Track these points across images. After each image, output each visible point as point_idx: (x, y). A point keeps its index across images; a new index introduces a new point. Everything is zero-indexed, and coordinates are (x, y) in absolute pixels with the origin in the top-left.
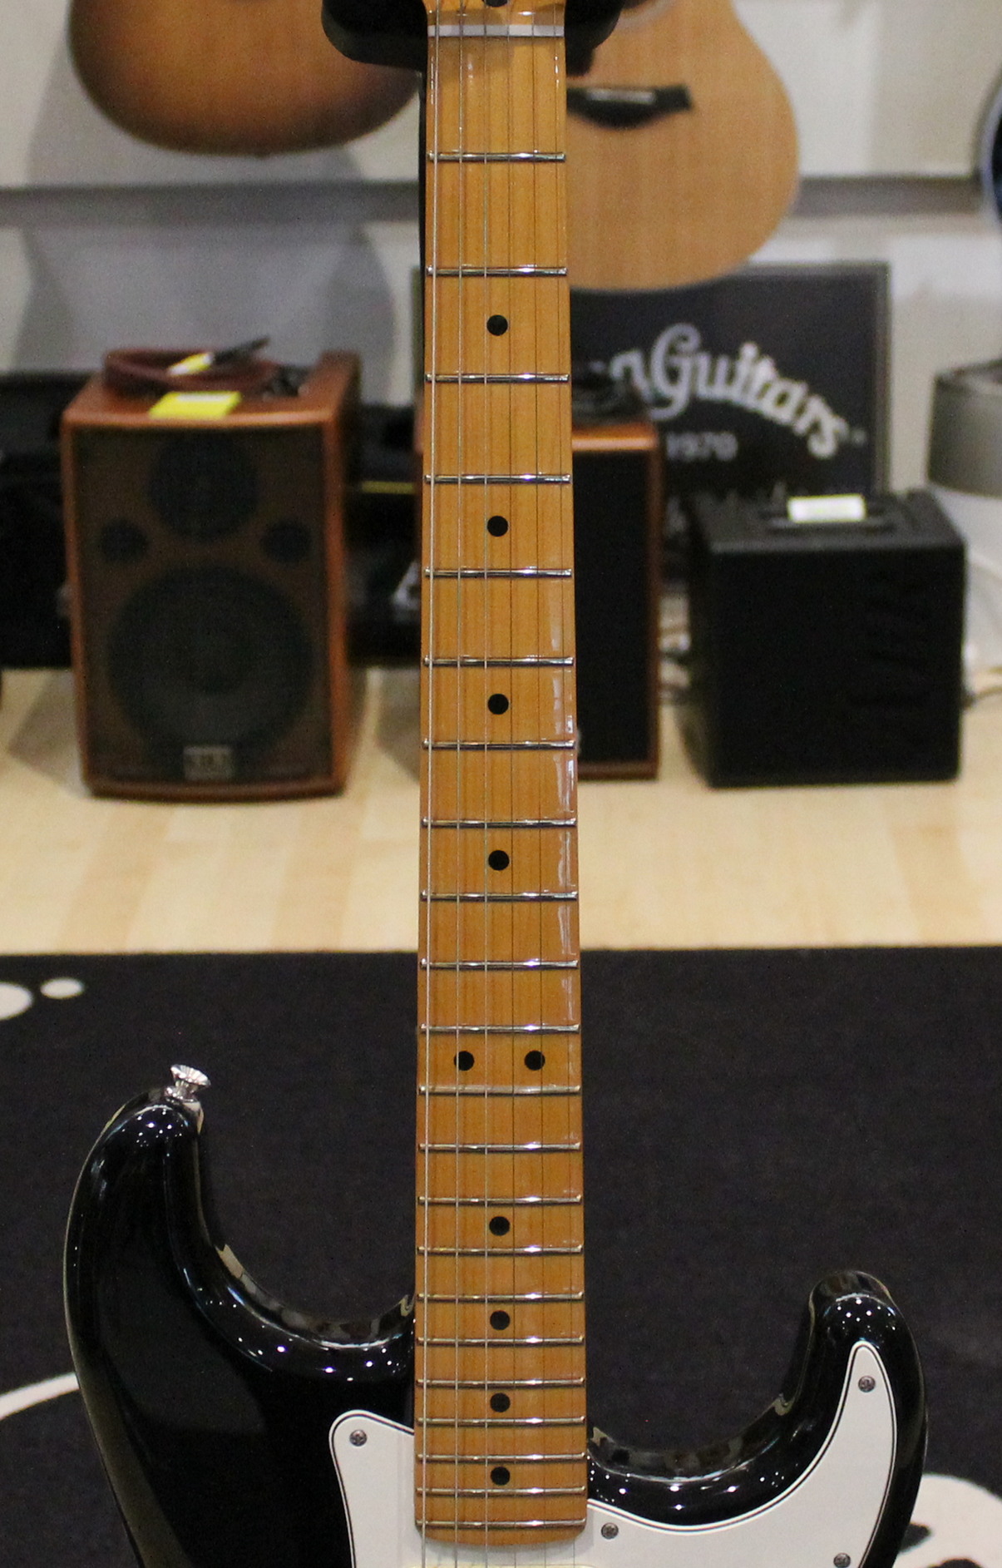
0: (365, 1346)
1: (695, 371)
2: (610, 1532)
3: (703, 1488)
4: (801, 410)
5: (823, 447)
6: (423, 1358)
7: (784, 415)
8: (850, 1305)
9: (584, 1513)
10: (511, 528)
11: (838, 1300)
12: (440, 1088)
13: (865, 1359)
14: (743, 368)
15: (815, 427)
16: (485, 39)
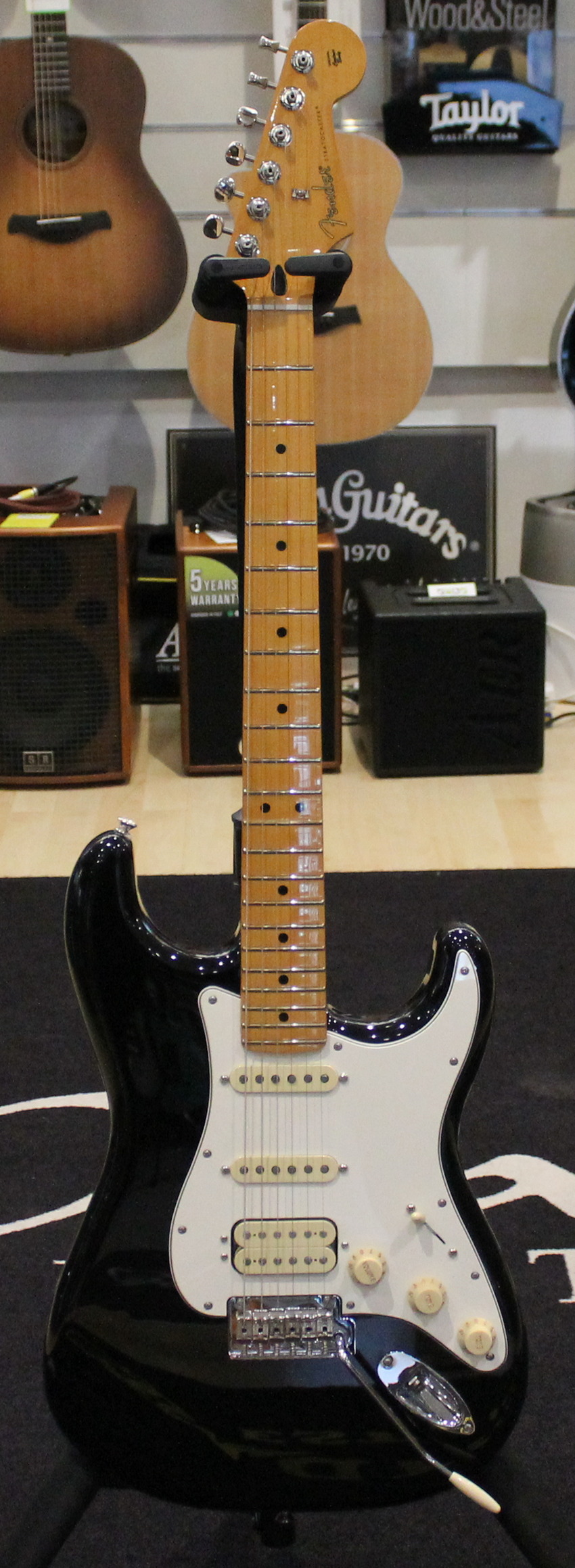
0: (218, 956)
1: (362, 499)
2: (338, 1048)
3: (387, 1027)
4: (435, 528)
5: (450, 553)
6: (246, 959)
7: (424, 531)
8: (456, 933)
9: (326, 1037)
10: (288, 546)
11: (450, 932)
12: (253, 822)
13: (464, 959)
14: (395, 499)
15: (445, 539)
16: (275, 311)
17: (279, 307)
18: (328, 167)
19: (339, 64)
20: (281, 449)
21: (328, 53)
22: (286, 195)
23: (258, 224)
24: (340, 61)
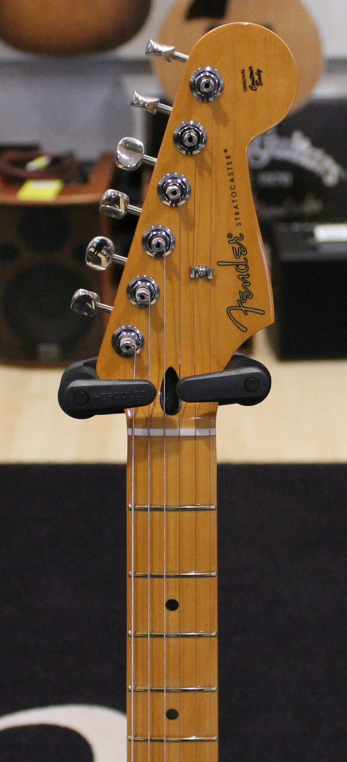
16: (164, 438)
17: (170, 432)
18: (240, 234)
19: (259, 88)
20: (172, 605)
21: (243, 72)
22: (183, 276)
23: (143, 312)
24: (260, 83)
